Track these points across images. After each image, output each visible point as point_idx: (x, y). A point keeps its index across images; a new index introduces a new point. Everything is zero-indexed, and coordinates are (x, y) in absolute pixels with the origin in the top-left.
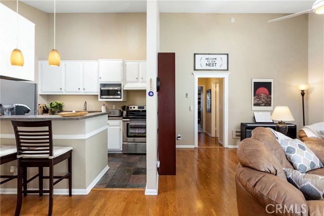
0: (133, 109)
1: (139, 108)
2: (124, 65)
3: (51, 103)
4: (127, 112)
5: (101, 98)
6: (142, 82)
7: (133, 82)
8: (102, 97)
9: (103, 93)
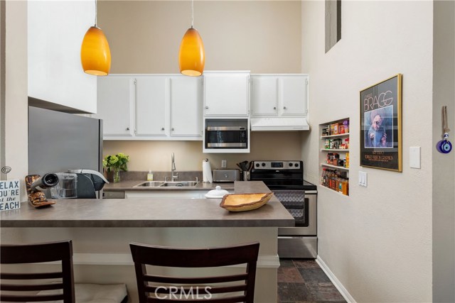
0: (261, 167)
1: (273, 165)
2: (252, 83)
3: (109, 158)
4: (251, 172)
5: (206, 147)
6: (284, 115)
7: (268, 116)
8: (209, 145)
9: (211, 137)
